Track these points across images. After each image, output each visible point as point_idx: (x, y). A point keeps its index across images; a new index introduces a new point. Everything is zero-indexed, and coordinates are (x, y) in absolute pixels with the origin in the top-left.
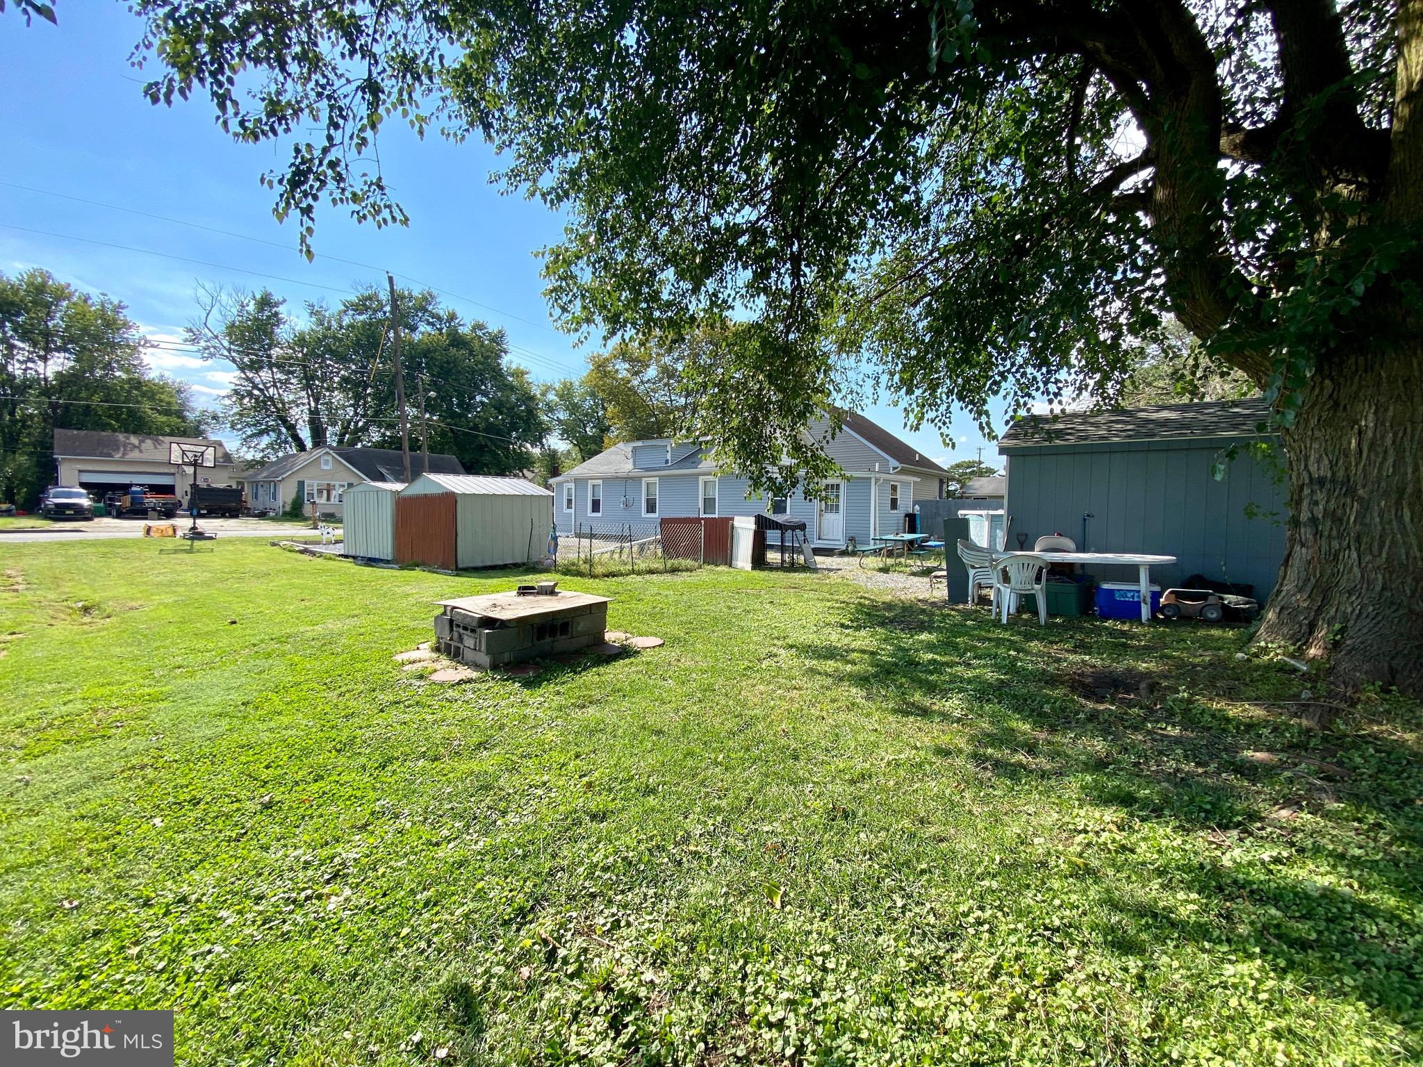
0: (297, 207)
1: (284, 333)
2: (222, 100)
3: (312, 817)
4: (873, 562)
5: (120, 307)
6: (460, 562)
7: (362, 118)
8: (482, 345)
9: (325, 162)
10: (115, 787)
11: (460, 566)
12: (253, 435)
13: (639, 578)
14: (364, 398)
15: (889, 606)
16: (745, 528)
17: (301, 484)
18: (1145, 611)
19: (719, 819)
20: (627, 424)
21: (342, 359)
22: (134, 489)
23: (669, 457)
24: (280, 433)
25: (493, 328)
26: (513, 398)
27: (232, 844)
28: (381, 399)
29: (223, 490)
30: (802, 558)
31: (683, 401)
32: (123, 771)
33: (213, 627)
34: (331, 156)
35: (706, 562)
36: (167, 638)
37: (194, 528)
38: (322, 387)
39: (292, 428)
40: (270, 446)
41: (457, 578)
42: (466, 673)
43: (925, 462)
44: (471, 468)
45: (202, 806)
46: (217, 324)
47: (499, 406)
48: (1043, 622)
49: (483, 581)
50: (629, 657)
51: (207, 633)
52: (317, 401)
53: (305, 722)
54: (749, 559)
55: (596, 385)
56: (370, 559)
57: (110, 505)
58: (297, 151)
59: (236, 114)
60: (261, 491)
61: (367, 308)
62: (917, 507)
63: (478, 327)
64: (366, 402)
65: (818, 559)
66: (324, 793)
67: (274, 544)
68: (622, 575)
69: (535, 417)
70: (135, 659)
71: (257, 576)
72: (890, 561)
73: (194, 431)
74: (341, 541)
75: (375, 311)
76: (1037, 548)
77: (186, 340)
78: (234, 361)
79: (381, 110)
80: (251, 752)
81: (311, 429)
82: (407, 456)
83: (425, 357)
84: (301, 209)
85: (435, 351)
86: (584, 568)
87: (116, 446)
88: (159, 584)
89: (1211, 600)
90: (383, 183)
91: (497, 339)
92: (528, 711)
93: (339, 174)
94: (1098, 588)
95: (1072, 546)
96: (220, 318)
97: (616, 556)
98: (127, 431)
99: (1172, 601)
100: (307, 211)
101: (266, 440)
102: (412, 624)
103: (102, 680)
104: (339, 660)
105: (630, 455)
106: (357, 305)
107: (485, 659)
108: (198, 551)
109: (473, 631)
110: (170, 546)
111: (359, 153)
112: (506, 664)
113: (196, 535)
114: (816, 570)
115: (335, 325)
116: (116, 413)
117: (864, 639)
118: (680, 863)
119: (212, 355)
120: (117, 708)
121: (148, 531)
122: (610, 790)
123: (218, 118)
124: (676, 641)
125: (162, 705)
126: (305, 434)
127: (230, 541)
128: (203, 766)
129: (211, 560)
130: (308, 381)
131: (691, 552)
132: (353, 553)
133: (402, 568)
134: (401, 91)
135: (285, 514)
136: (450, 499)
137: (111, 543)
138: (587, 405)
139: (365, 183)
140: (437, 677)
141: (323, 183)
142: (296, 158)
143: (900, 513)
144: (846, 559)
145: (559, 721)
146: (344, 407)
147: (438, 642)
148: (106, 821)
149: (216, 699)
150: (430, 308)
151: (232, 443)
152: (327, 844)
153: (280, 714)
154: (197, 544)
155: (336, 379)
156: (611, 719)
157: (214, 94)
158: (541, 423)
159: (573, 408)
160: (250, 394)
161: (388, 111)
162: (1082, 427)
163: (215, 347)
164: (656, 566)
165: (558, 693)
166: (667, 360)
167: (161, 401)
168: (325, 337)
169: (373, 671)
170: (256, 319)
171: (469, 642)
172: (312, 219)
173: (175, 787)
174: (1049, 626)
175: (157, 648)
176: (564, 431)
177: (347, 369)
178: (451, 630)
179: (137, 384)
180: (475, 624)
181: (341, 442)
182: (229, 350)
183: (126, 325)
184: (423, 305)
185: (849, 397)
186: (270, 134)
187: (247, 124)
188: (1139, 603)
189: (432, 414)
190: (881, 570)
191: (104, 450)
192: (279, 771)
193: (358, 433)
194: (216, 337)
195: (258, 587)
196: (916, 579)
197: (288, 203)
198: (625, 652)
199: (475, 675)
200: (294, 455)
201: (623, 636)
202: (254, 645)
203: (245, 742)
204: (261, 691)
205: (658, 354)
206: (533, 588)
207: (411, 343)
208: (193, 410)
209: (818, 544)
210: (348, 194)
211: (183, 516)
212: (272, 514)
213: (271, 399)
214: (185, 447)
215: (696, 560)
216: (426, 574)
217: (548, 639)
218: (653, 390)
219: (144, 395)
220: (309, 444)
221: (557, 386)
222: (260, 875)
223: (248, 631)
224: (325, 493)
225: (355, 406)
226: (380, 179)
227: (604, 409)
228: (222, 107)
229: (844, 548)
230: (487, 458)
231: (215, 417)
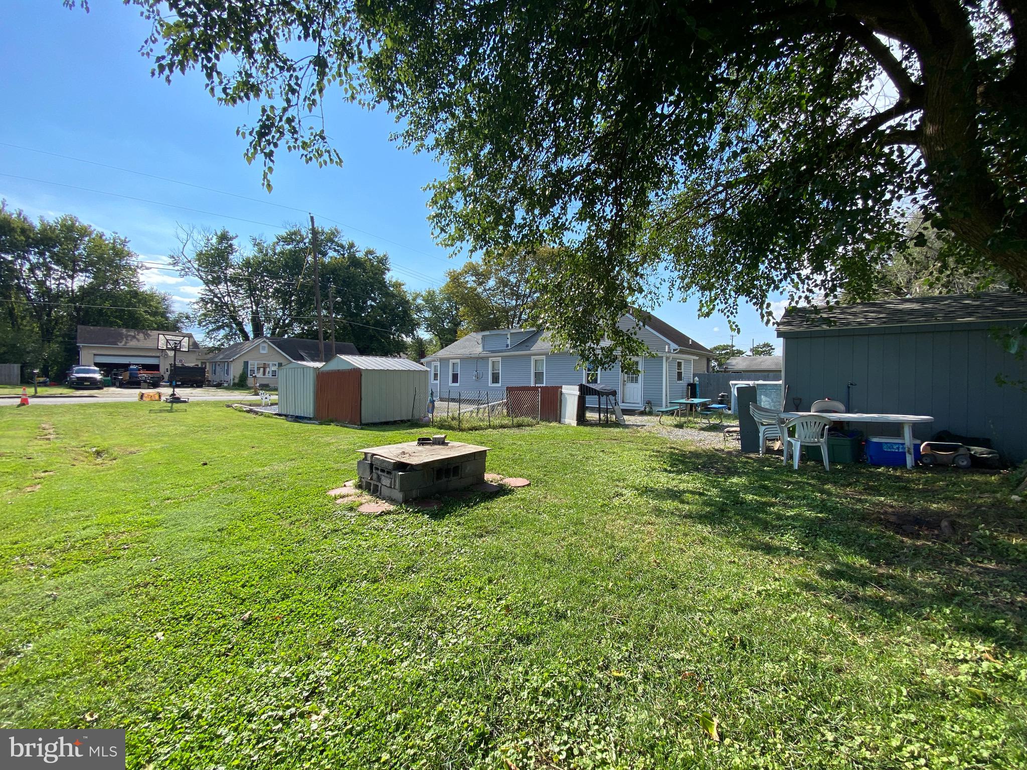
0: (262, 151)
1: (236, 258)
2: (210, 71)
3: (284, 633)
4: (668, 420)
5: (125, 241)
6: (363, 418)
7: (313, 85)
8: (372, 265)
9: (284, 119)
10: (124, 603)
11: (363, 422)
12: (213, 330)
13: (495, 432)
14: (290, 303)
15: (695, 455)
16: (571, 394)
17: (246, 363)
18: (910, 460)
19: (630, 644)
20: (474, 319)
21: (274, 275)
22: (132, 367)
23: (509, 342)
24: (231, 328)
25: (380, 253)
26: (393, 302)
27: (223, 658)
28: (301, 304)
29: (193, 368)
30: (614, 417)
31: (514, 303)
32: (130, 589)
33: (191, 468)
34: (289, 114)
35: (542, 420)
36: (158, 476)
37: (173, 395)
38: (261, 296)
39: (240, 324)
40: (226, 337)
41: (362, 431)
42: (386, 506)
43: (695, 346)
44: (363, 351)
45: (195, 621)
46: (190, 253)
47: (383, 308)
48: (828, 468)
49: (382, 433)
50: (507, 494)
51: (187, 472)
52: (257, 305)
53: (268, 546)
54: (575, 418)
55: (452, 293)
56: (297, 417)
57: (115, 379)
58: (264, 111)
59: (221, 82)
60: (218, 369)
61: (293, 240)
62: (696, 378)
63: (370, 252)
64: (291, 306)
65: (626, 417)
66: (292, 611)
67: (228, 406)
68: (482, 429)
69: (409, 316)
70: (135, 492)
71: (219, 429)
72: (683, 419)
73: (173, 327)
74: (276, 404)
75: (298, 242)
76: (813, 409)
77: (170, 264)
78: (201, 278)
79: (325, 82)
80: (229, 572)
81: (253, 325)
82: (322, 344)
83: (333, 274)
84: (265, 153)
85: (340, 269)
86: (454, 423)
87: (120, 337)
88: (150, 435)
89: (962, 451)
90: (325, 134)
91: (383, 261)
92: (439, 539)
93: (294, 128)
94: (867, 441)
95: (842, 407)
96: (192, 248)
97: (474, 415)
98: (127, 328)
99: (929, 451)
100: (269, 155)
101: (222, 333)
102: (336, 466)
103: (112, 510)
104: (286, 494)
105: (480, 341)
106: (286, 238)
107: (399, 496)
108: (176, 411)
109: (389, 473)
110: (157, 408)
111: (310, 111)
112: (415, 499)
113: (175, 399)
114: (627, 426)
115: (270, 252)
116: (120, 315)
117: (688, 482)
118: (609, 689)
119: (186, 274)
120: (123, 532)
121: (142, 396)
122: (527, 614)
123: (207, 85)
124: (539, 481)
125: (158, 530)
126: (249, 328)
127: (198, 404)
128: (193, 585)
129: (188, 417)
130: (252, 291)
131: (531, 412)
132: (285, 413)
133: (321, 424)
134: (339, 66)
135: (234, 384)
136: (357, 373)
137: (115, 405)
138: (444, 307)
139: (312, 134)
140: (364, 509)
141: (282, 134)
142: (263, 115)
143: (683, 383)
144: (646, 418)
145: (467, 549)
146: (276, 310)
147: (361, 481)
148: (118, 635)
149: (198, 526)
150: (336, 240)
151: (199, 336)
152: (300, 660)
153: (248, 539)
154: (175, 406)
155: (271, 290)
156: (507, 547)
157: (204, 67)
158: (413, 320)
159: (435, 309)
160: (212, 301)
161: (329, 81)
162: (842, 316)
163: (189, 268)
164: (506, 422)
165: (459, 524)
166: (503, 274)
167: (151, 306)
168: (264, 261)
169: (314, 504)
170: (217, 249)
171: (386, 481)
172: (272, 161)
173: (172, 604)
174: (834, 472)
175: (151, 484)
176: (429, 326)
177: (278, 283)
178: (371, 472)
179: (135, 294)
180: (391, 467)
181: (273, 334)
182: (198, 270)
183: (129, 254)
184: (331, 238)
185: (649, 296)
186: (244, 99)
187: (228, 91)
188: (904, 453)
189: (337, 314)
190: (676, 426)
191: (113, 340)
192: (253, 590)
193: (285, 328)
194: (190, 262)
195: (220, 437)
196: (706, 433)
197: (255, 149)
198: (502, 491)
199: (392, 508)
200: (241, 344)
201: (498, 477)
202: (222, 482)
203: (224, 564)
204: (231, 520)
205: (496, 270)
206: (429, 439)
207: (323, 264)
208: (173, 312)
209: (623, 406)
210: (299, 143)
211: (165, 386)
212: (225, 385)
213: (226, 304)
214: (168, 337)
215: (534, 418)
216: (339, 428)
217: (444, 480)
218: (492, 295)
219: (139, 301)
220: (251, 335)
221: (424, 293)
222: (249, 691)
223: (216, 471)
224: (262, 370)
225: (283, 309)
226: (323, 131)
227: (457, 309)
228: (209, 76)
229: (643, 409)
230: (375, 345)
231: (188, 317)
